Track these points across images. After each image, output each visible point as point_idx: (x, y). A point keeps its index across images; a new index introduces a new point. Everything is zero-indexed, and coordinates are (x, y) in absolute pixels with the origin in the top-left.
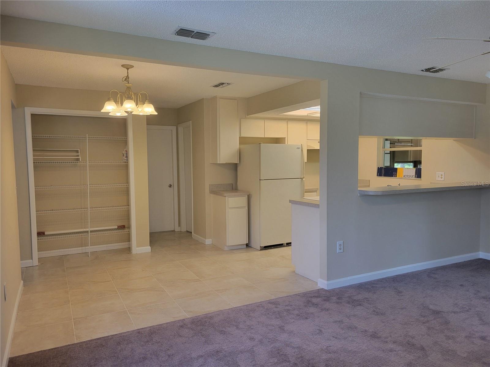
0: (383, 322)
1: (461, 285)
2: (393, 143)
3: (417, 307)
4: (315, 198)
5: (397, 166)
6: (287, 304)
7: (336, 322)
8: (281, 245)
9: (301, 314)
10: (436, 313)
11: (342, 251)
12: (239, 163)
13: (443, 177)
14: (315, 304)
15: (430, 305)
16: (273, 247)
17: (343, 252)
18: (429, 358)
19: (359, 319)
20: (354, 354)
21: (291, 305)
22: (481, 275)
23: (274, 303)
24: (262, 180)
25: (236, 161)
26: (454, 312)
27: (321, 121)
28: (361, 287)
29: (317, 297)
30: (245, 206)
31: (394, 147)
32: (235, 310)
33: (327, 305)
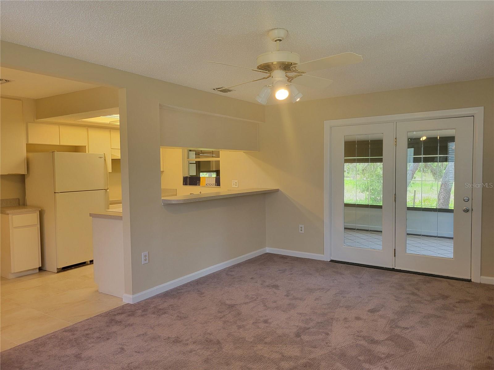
0: (185, 325)
1: (252, 278)
2: (198, 154)
3: (216, 304)
4: (117, 209)
5: (202, 175)
6: (86, 328)
7: (139, 336)
8: (83, 264)
9: (102, 335)
10: (232, 306)
11: (147, 261)
12: (27, 174)
13: (237, 184)
14: (119, 322)
15: (226, 300)
16: (73, 267)
17: (149, 262)
18: (223, 350)
19: (163, 328)
20: (156, 364)
21: (91, 328)
22: (267, 267)
23: (71, 330)
24: (57, 193)
25: (23, 171)
26: (245, 303)
27: (121, 129)
28: (166, 295)
29: (122, 314)
30: (37, 223)
31: (199, 158)
32: (19, 348)
33: (132, 320)
